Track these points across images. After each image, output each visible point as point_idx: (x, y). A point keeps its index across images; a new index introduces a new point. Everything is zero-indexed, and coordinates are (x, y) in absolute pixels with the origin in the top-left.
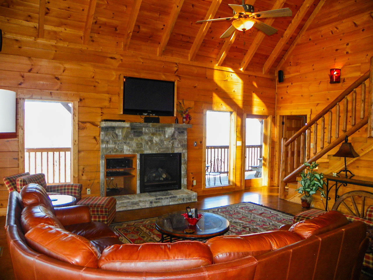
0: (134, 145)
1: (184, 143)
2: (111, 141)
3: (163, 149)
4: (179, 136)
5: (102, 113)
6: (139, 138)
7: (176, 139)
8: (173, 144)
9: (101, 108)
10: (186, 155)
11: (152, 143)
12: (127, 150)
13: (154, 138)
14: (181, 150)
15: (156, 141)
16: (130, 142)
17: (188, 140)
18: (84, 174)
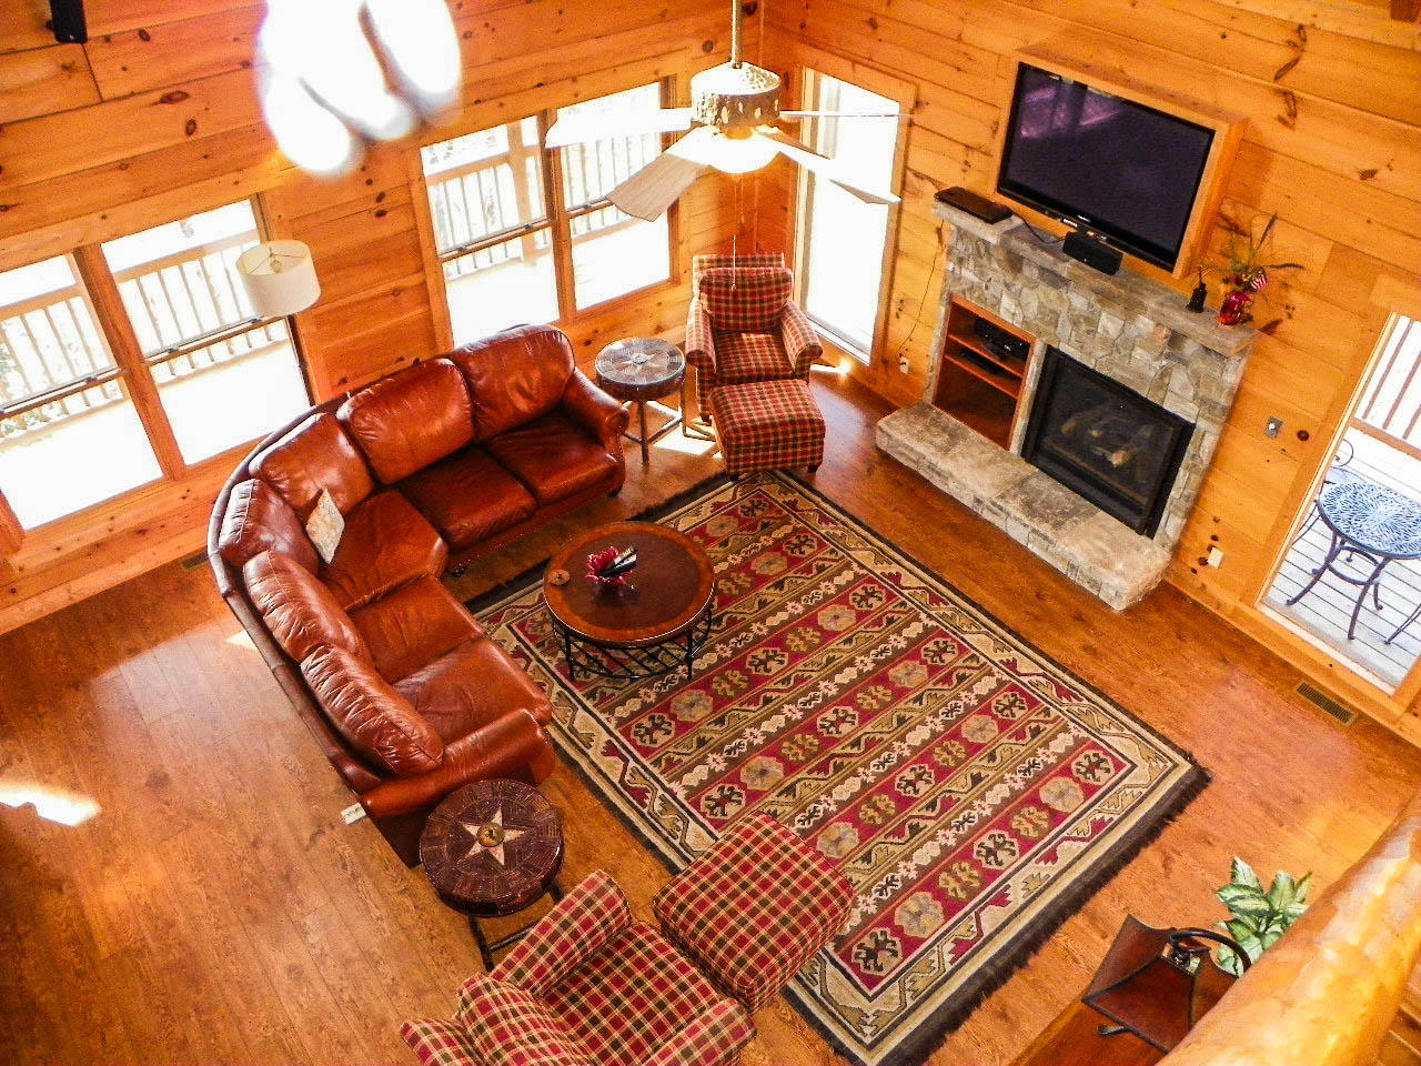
0: (1034, 306)
1: (1214, 395)
2: (972, 262)
3: (1124, 369)
4: (1203, 359)
5: (966, 163)
6: (1053, 293)
7: (1184, 362)
8: (1165, 373)
9: (968, 147)
10: (1209, 443)
11: (1092, 332)
12: (1009, 311)
13: (1104, 314)
14: (1195, 413)
15: (1106, 331)
16: (1025, 291)
17: (1238, 395)
18: (900, 314)
